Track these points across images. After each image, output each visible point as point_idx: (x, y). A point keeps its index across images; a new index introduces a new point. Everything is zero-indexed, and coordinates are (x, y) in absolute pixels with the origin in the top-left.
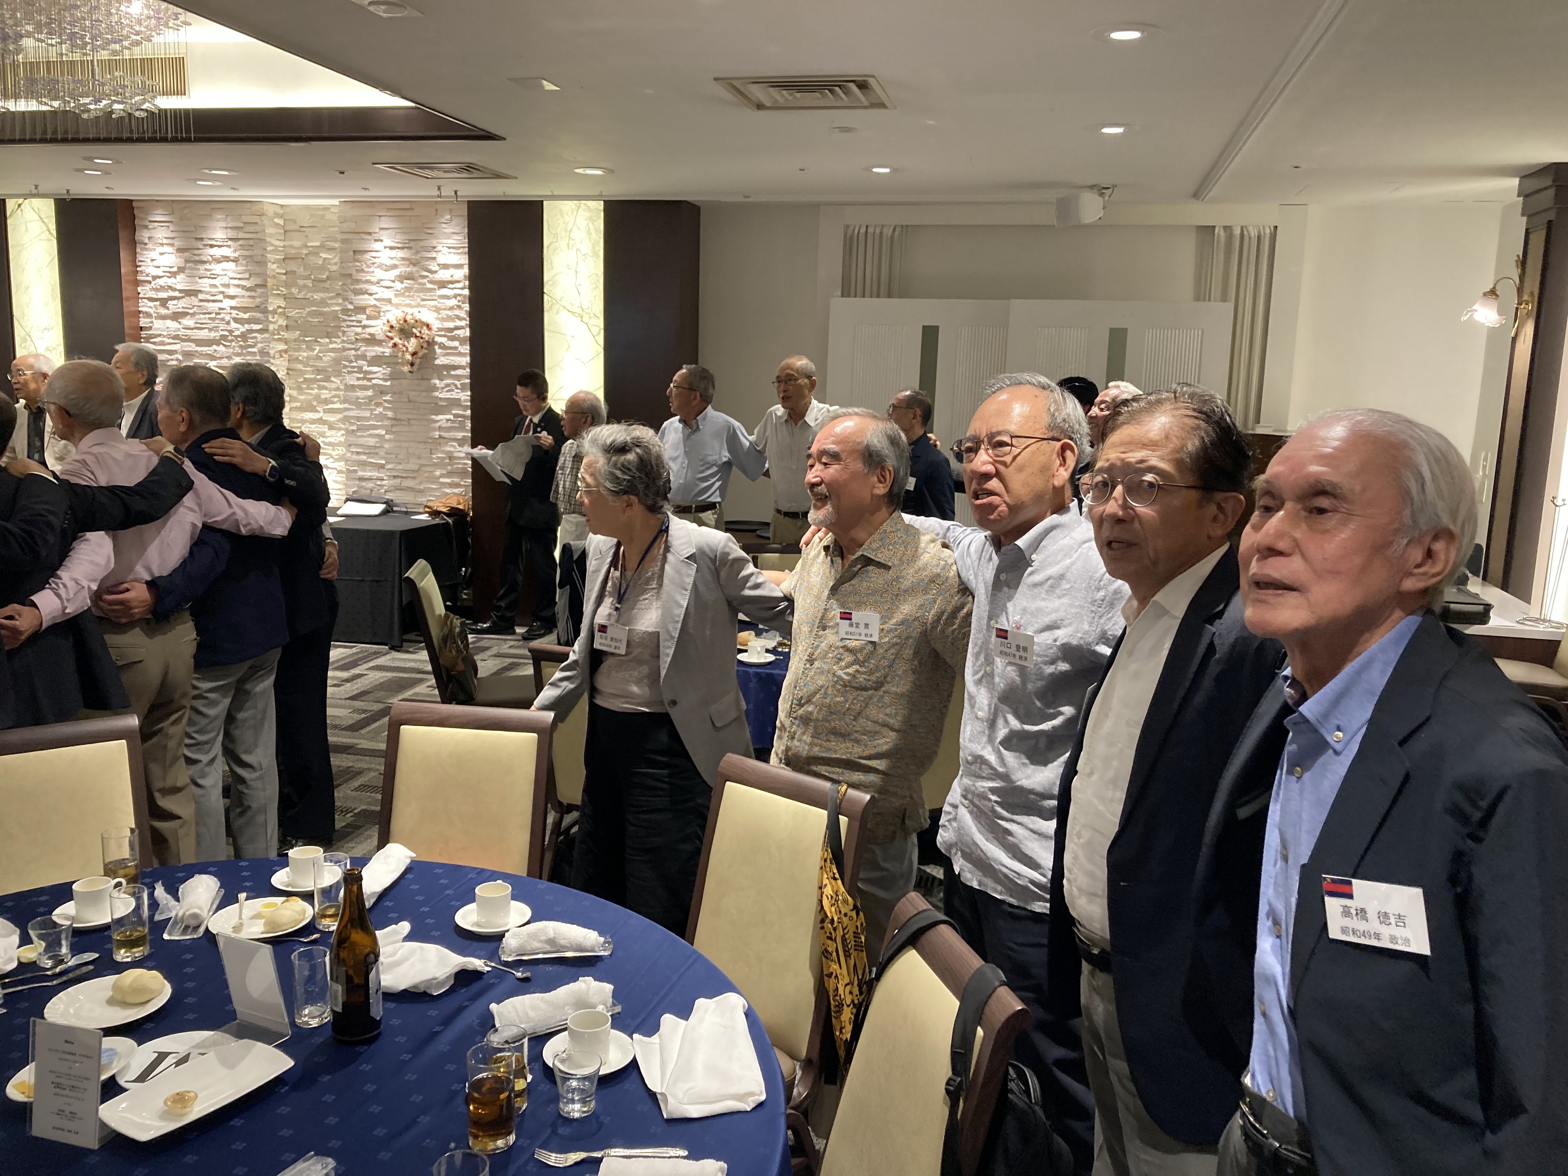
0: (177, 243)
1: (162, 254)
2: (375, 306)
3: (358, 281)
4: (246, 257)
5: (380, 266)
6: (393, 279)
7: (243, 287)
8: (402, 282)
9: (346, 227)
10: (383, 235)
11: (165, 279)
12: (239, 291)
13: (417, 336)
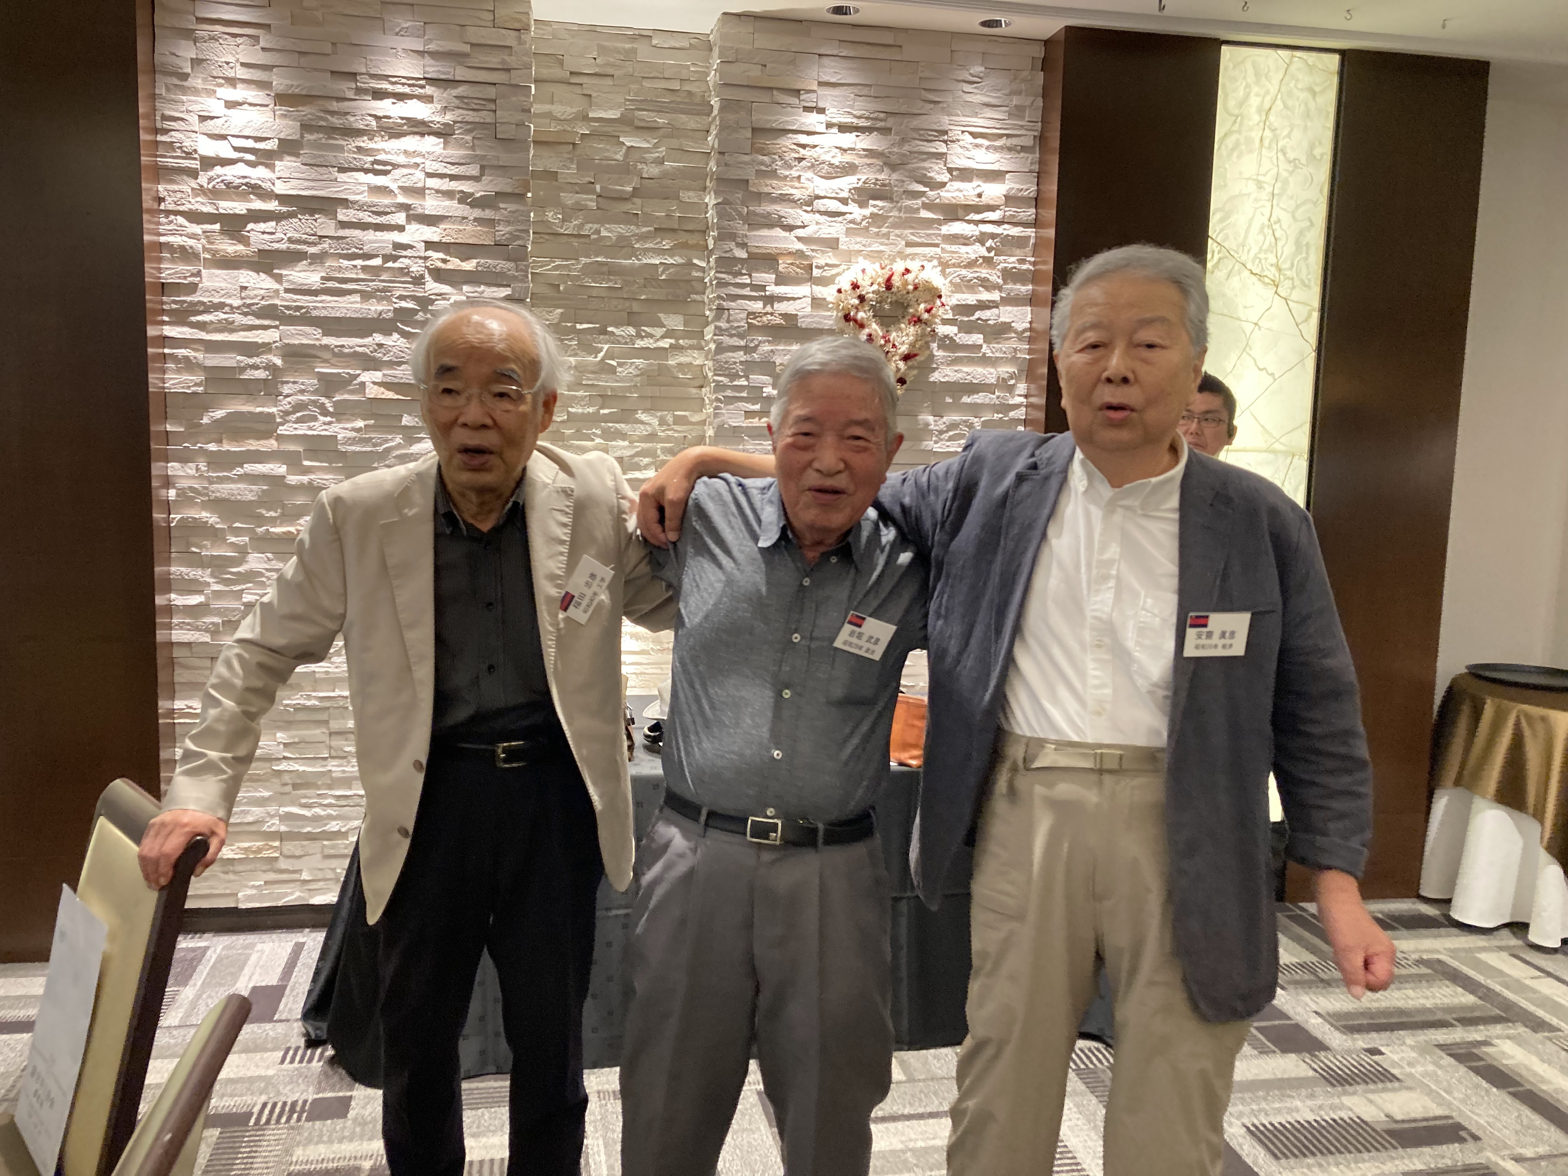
0: (279, 82)
1: (231, 105)
2: (800, 254)
3: (760, 197)
4: (471, 127)
5: (815, 166)
6: (845, 194)
7: (464, 198)
8: (862, 204)
9: (738, 72)
10: (828, 98)
11: (241, 169)
12: (450, 207)
13: (918, 321)
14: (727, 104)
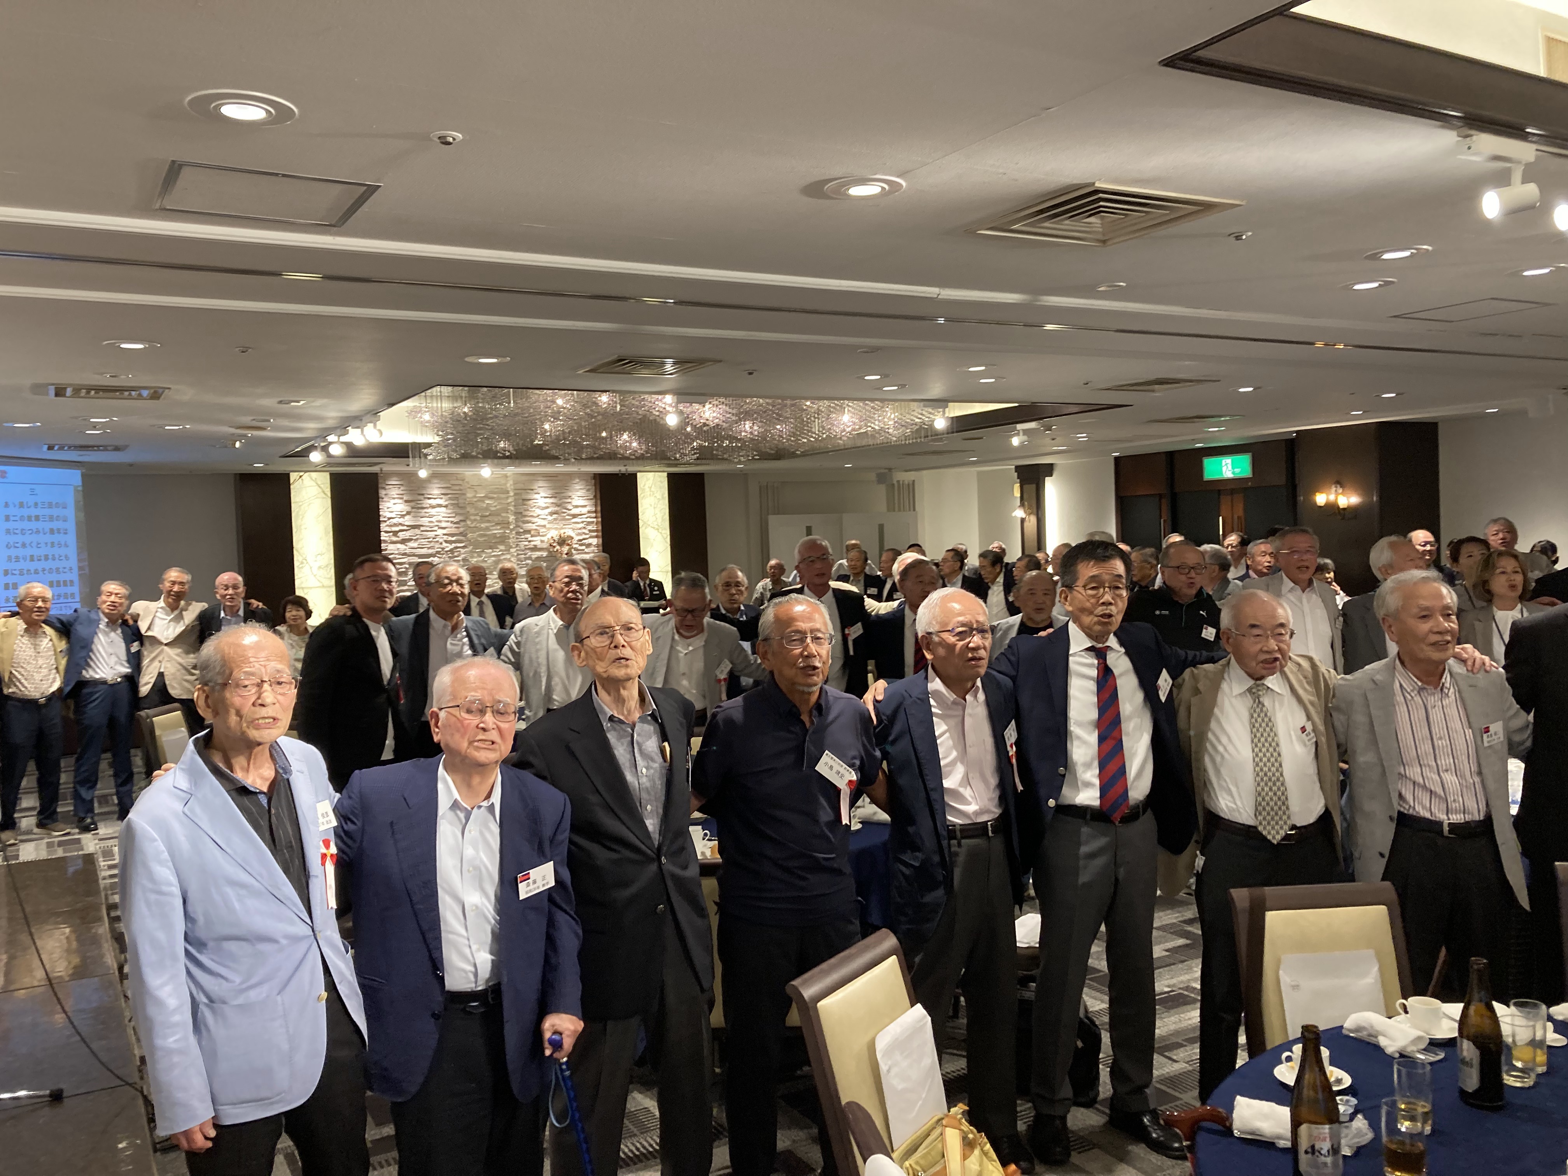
0: (405, 498)
1: (395, 504)
2: (537, 529)
3: (526, 516)
4: (452, 504)
5: (539, 507)
6: (547, 514)
7: (452, 522)
8: (551, 516)
9: (519, 486)
10: (540, 490)
11: (398, 519)
12: (449, 524)
13: (568, 545)
14: (515, 494)
